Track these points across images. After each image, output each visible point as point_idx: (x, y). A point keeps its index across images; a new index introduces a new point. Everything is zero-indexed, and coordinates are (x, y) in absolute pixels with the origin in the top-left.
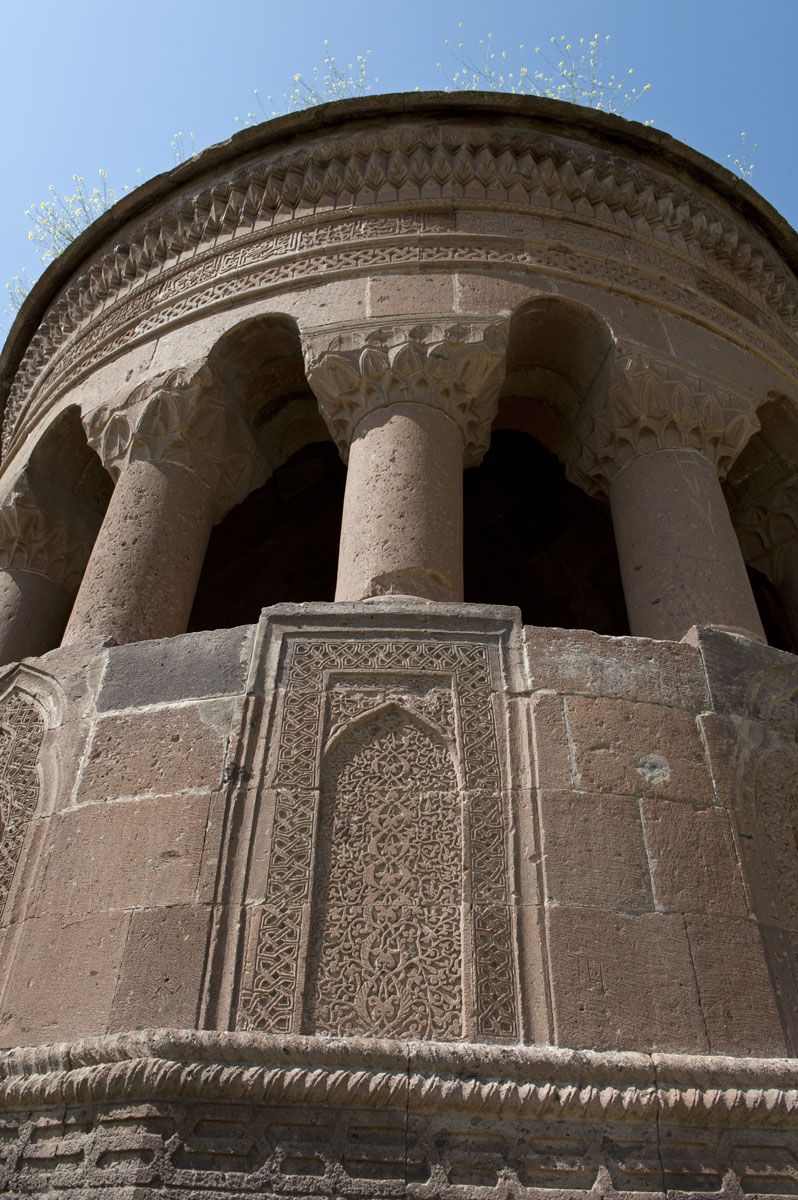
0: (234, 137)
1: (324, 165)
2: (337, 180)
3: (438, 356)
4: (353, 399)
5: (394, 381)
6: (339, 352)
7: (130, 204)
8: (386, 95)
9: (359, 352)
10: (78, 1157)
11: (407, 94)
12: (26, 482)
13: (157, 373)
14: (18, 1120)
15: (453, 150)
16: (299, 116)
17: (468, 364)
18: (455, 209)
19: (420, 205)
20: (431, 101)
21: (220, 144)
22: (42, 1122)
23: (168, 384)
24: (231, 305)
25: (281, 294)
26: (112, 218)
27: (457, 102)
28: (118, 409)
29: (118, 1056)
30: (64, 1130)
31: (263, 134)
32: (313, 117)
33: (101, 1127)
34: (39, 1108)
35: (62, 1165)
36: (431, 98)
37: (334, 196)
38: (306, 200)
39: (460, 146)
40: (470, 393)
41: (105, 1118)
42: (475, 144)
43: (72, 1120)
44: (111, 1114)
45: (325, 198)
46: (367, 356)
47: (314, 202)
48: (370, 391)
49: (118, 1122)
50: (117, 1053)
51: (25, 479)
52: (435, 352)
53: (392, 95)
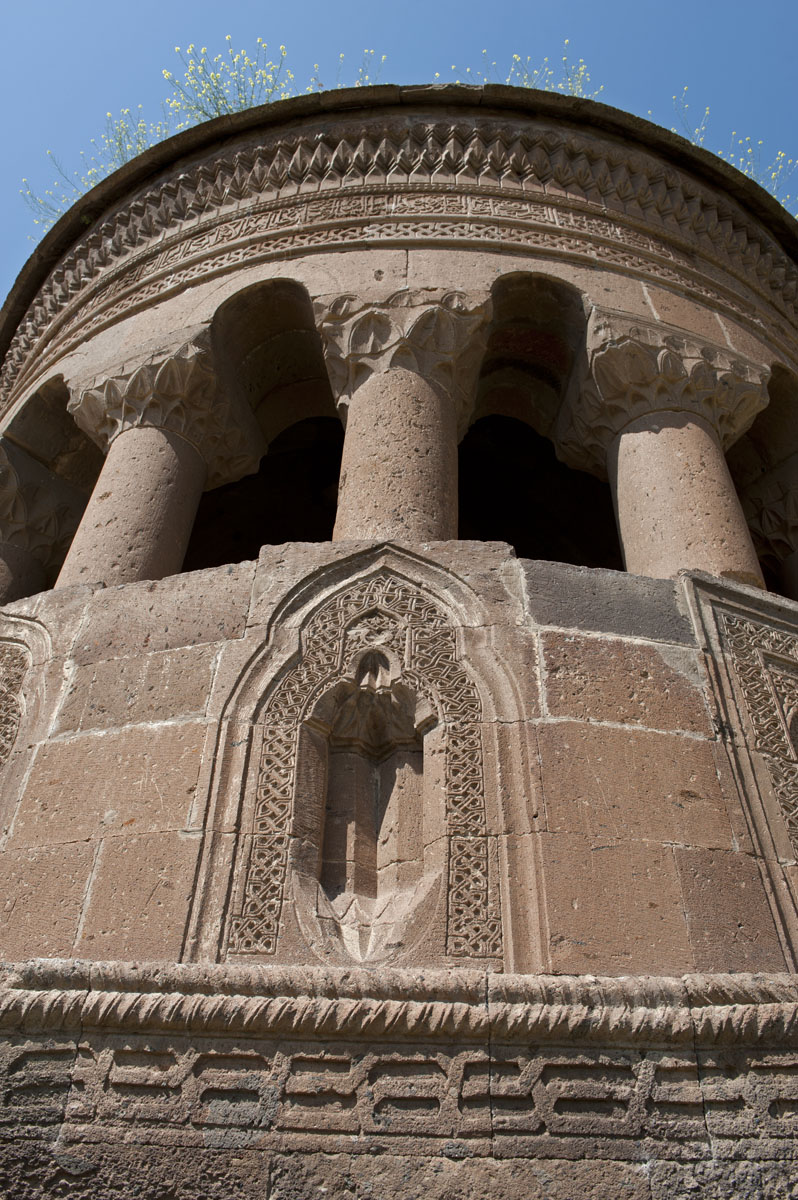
0: (487, 87)
1: (572, 155)
2: (588, 175)
3: (725, 383)
4: (644, 392)
5: (688, 390)
6: (638, 342)
7: (346, 98)
8: (643, 120)
9: (657, 350)
10: (735, 1104)
11: (659, 128)
12: (208, 339)
13: (425, 286)
14: (627, 1058)
15: (688, 198)
16: (558, 98)
17: (743, 400)
18: (693, 252)
19: (666, 235)
20: (677, 145)
21: (468, 86)
22: (667, 1062)
23: (446, 301)
24: (498, 250)
25: (555, 261)
26: (319, 103)
27: (697, 156)
28: (375, 305)
29: (760, 999)
30: (698, 1073)
31: (517, 97)
32: (571, 106)
33: (752, 1074)
34: (655, 1045)
35: (714, 1113)
36: (677, 142)
37: (584, 189)
38: (557, 180)
39: (693, 197)
40: (734, 427)
41: (759, 1063)
42: (705, 201)
43: (710, 1063)
44: (765, 1059)
45: (575, 187)
46: (666, 357)
47: (564, 186)
48: (662, 390)
49: (777, 1069)
50: (757, 994)
51: (208, 336)
52: (725, 378)
53: (648, 122)
